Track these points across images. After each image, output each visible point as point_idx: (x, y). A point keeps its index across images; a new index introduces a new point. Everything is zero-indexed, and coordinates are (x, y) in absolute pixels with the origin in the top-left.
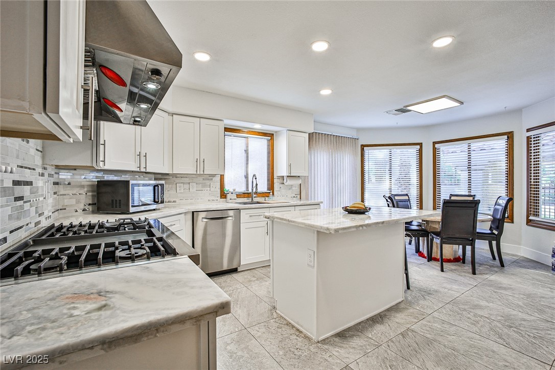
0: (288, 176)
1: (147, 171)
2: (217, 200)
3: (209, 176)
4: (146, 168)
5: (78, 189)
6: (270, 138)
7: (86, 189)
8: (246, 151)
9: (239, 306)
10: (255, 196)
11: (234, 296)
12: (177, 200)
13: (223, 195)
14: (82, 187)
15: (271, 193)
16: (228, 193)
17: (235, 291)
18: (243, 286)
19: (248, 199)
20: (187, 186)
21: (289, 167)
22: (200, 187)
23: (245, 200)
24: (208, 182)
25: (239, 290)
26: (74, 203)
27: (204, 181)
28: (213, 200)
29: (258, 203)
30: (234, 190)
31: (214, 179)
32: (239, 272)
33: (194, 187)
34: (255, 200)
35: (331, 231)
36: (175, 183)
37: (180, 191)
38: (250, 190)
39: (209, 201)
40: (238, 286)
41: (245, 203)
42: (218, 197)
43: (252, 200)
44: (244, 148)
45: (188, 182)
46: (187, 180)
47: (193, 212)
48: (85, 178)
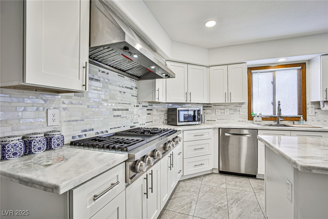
0: (325, 101)
1: (191, 102)
2: (245, 121)
3: (239, 104)
4: (190, 101)
5: (161, 112)
6: (301, 67)
7: (164, 112)
8: (274, 83)
9: (237, 204)
10: (281, 119)
11: (240, 195)
12: (216, 120)
13: (251, 117)
14: (163, 111)
15: (302, 118)
16: (255, 117)
17: (243, 192)
18: (252, 190)
19: (275, 122)
20: (223, 111)
21: (325, 92)
22: (232, 112)
23: (272, 122)
24: (238, 108)
25: (246, 193)
26: (159, 119)
27: (235, 108)
28: (242, 121)
29: (285, 126)
30: (260, 114)
31: (243, 106)
32: (257, 179)
33: (227, 112)
34: (281, 123)
35: (298, 167)
36: (215, 109)
37: (218, 114)
38: (277, 115)
39: (239, 121)
40: (248, 189)
41: (271, 125)
42: (246, 119)
43: (278, 122)
44: (272, 80)
45: (224, 108)
46: (222, 107)
47: (219, 128)
48: (164, 107)
